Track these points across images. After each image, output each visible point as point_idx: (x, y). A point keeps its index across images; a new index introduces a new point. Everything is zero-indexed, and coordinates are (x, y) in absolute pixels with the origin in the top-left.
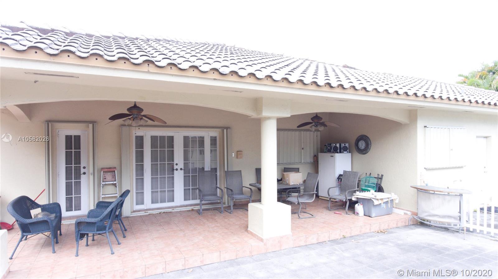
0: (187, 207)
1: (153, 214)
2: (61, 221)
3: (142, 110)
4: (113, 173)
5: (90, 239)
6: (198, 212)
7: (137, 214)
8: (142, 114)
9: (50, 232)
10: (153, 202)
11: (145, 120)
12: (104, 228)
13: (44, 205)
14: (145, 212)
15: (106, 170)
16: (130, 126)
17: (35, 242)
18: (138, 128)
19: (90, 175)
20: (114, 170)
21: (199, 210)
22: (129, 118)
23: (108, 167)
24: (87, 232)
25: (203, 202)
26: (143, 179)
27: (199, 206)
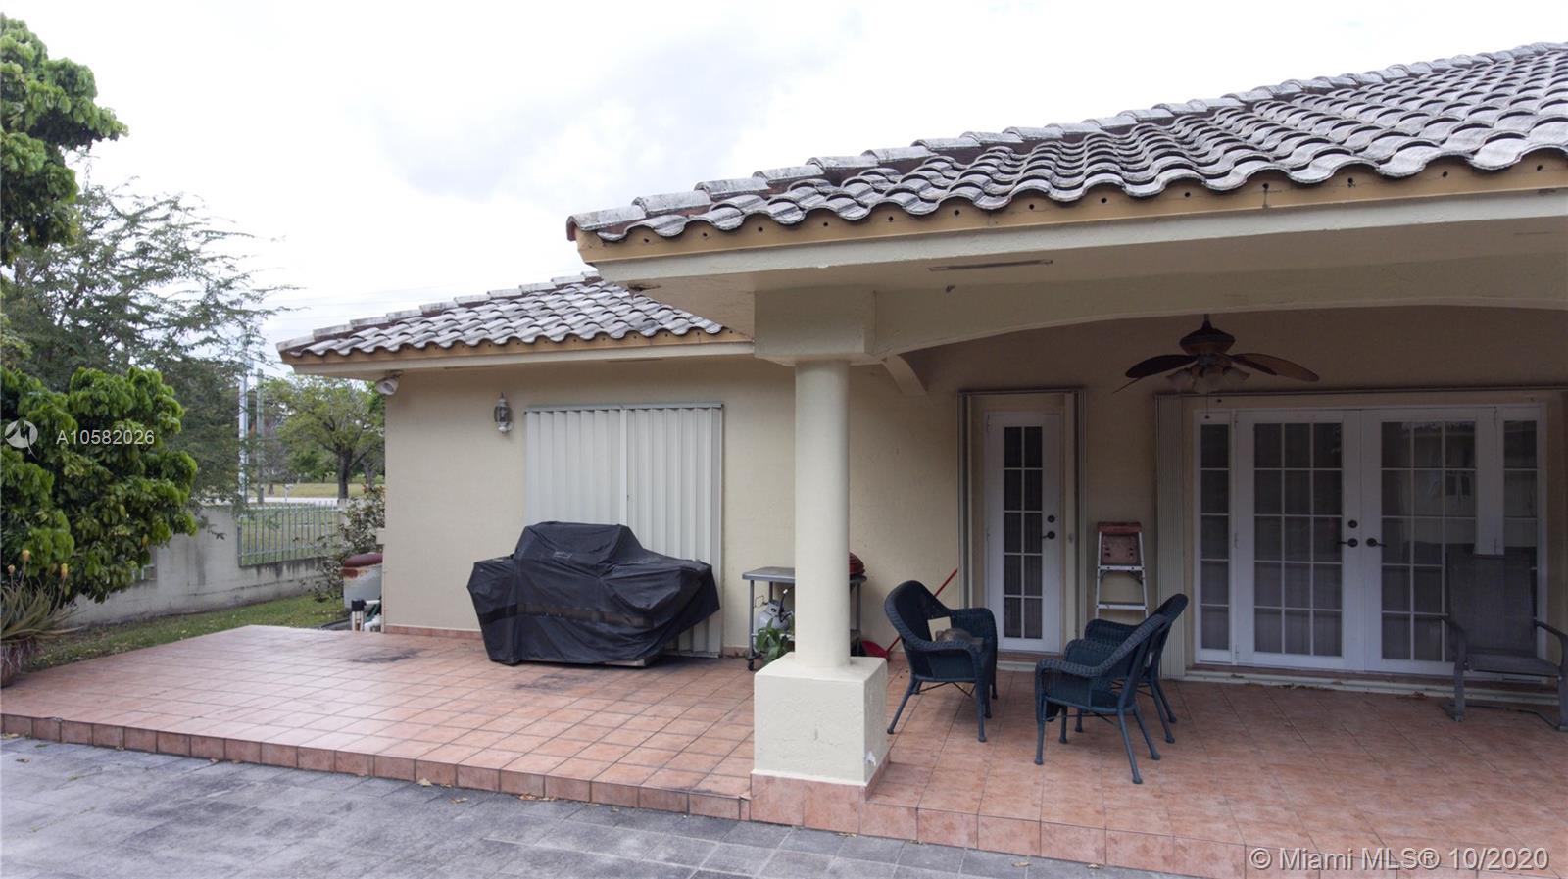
0: (1394, 682)
1: (1261, 686)
2: (996, 660)
3: (1229, 340)
4: (1132, 538)
5: (1072, 723)
6: (1446, 707)
7: (1206, 677)
8: (1232, 351)
9: (973, 685)
10: (1259, 647)
11: (1242, 372)
12: (1111, 700)
13: (956, 611)
14: (1234, 677)
15: (1111, 529)
16: (1190, 393)
17: (938, 703)
18: (1216, 398)
19: (1068, 541)
20: (1135, 530)
21: (1451, 702)
22: (1186, 370)
23: (1118, 520)
24: (1066, 703)
25: (1469, 675)
26: (1225, 566)
27: (1452, 688)
